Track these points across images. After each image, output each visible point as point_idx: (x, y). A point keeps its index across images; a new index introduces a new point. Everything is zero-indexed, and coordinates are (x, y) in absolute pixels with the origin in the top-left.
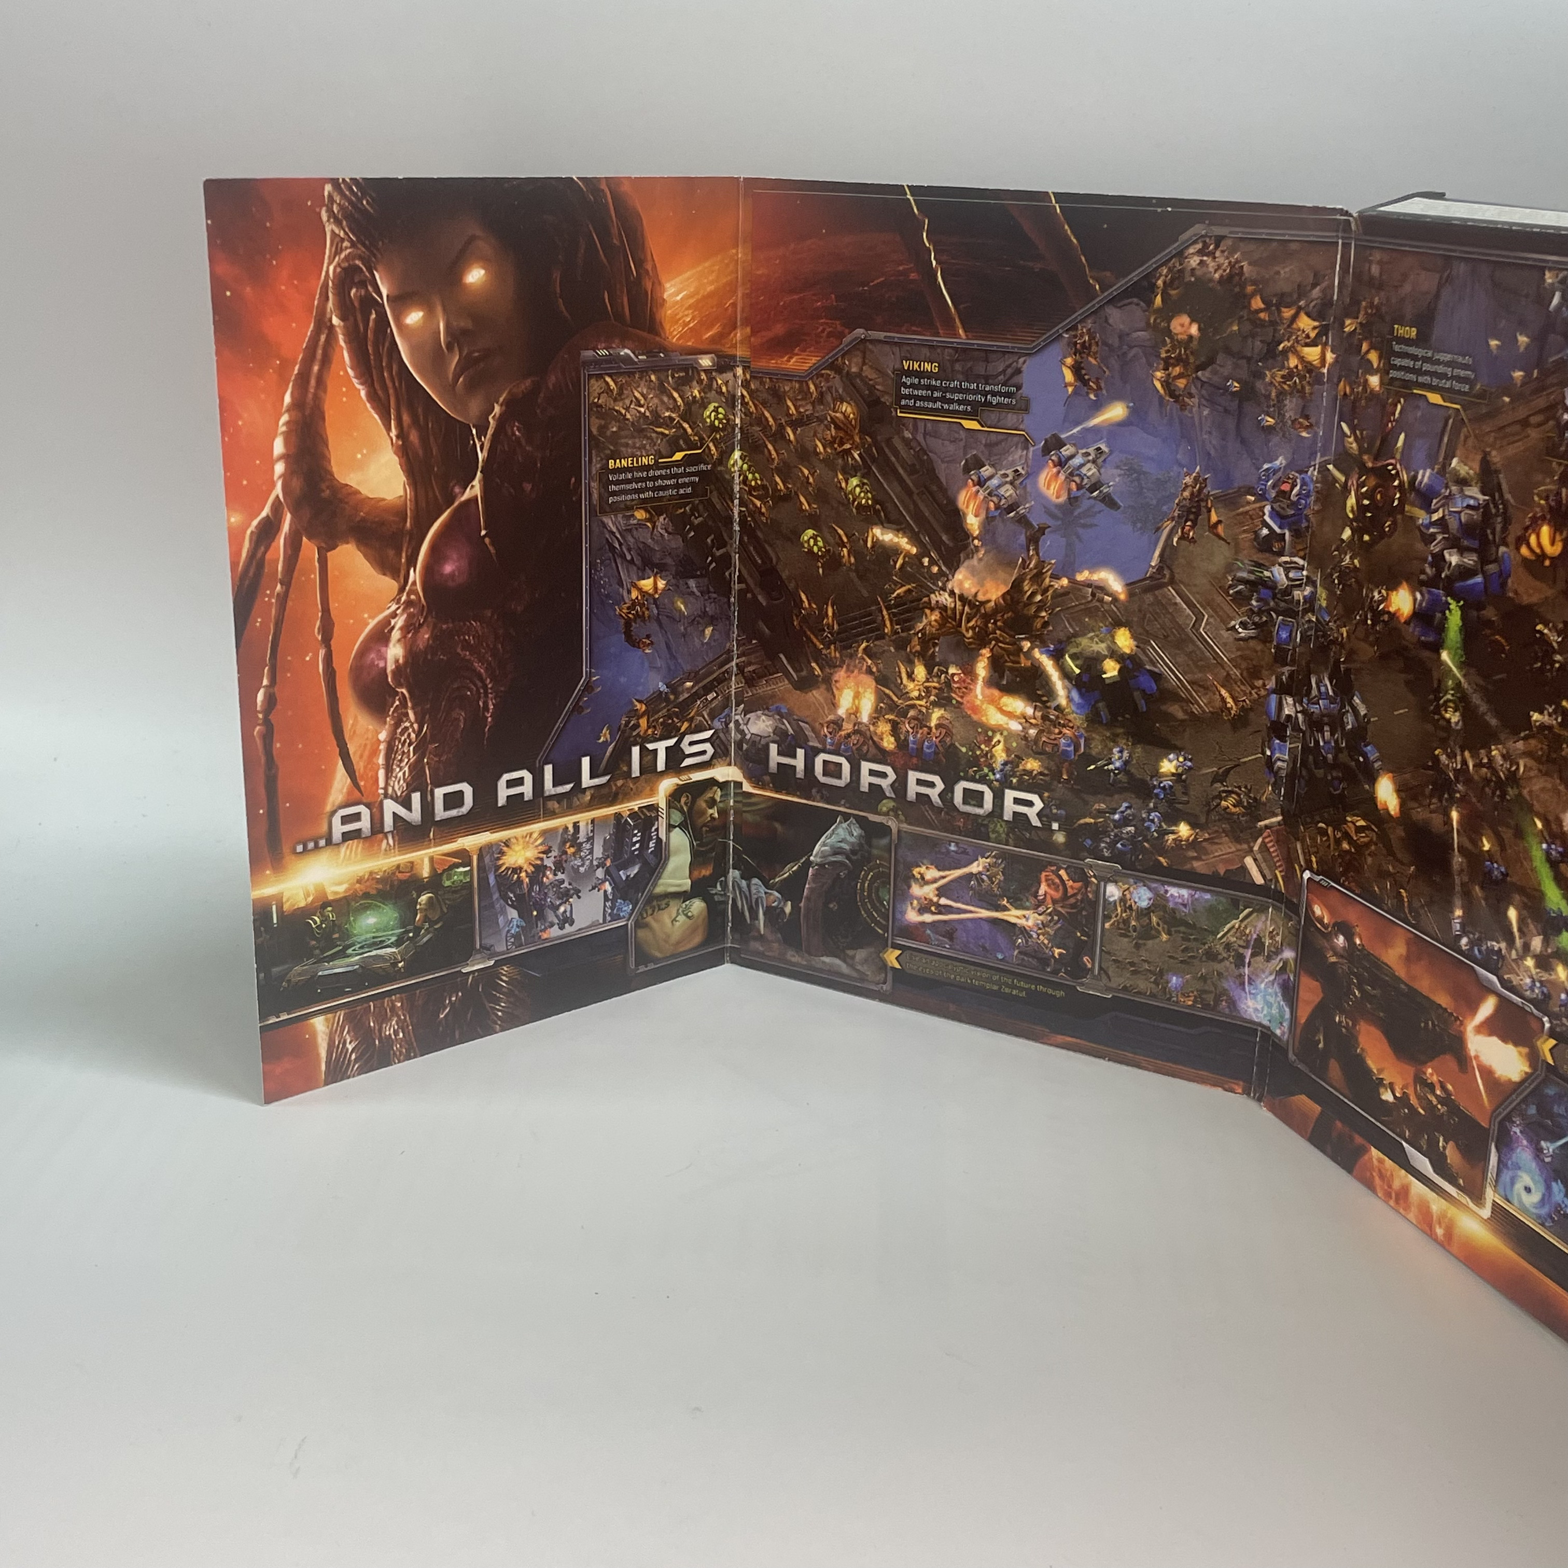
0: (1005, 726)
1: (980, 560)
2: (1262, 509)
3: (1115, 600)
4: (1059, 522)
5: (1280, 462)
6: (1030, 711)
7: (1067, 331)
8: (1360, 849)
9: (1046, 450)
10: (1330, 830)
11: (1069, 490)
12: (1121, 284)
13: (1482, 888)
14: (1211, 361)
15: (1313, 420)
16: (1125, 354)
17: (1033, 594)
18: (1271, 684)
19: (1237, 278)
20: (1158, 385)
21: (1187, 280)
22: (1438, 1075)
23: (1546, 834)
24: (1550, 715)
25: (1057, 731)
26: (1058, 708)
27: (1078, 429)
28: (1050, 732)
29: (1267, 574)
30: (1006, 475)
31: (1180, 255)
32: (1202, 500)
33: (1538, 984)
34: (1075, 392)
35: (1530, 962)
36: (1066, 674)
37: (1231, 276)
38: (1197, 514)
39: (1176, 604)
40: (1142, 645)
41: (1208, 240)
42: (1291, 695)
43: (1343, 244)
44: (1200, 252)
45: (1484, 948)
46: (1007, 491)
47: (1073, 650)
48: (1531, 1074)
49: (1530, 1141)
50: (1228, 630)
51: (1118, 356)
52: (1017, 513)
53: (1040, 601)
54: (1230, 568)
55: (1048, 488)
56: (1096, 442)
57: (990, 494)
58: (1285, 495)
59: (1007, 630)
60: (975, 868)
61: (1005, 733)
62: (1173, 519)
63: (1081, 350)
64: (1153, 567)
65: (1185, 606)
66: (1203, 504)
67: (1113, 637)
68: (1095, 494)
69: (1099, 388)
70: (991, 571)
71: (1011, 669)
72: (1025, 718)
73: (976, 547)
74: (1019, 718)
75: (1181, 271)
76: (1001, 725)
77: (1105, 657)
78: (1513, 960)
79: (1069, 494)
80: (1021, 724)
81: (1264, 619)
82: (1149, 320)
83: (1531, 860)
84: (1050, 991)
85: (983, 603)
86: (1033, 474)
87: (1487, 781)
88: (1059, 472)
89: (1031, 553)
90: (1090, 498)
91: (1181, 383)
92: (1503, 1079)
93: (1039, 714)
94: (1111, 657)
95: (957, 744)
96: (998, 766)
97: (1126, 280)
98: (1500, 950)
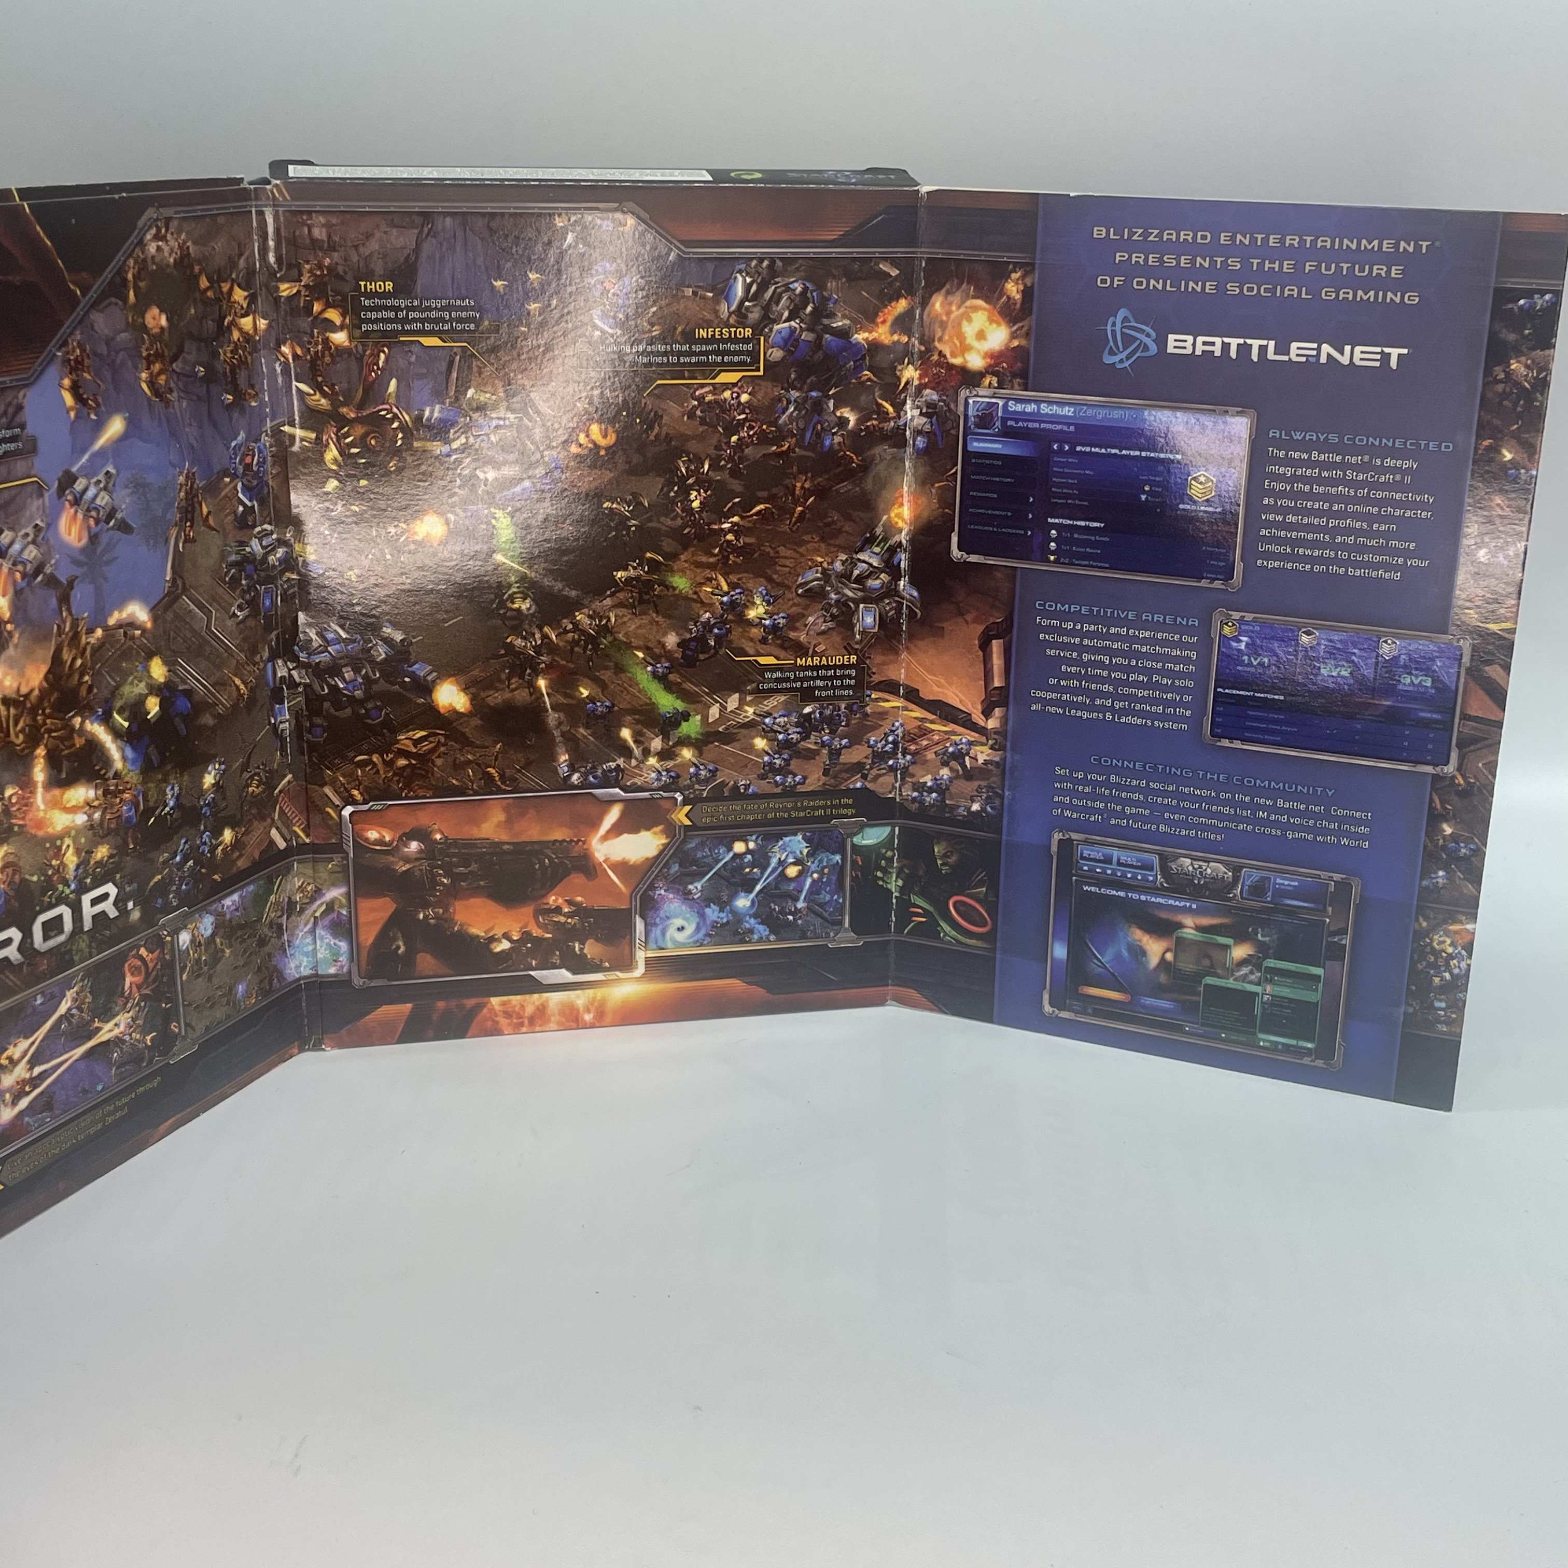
0: (72, 825)
1: (16, 646)
2: (235, 488)
3: (144, 631)
4: (85, 568)
5: (242, 436)
6: (91, 793)
7: (59, 350)
8: (424, 758)
9: (61, 491)
10: (375, 758)
11: (89, 528)
12: (98, 285)
13: (587, 727)
14: (180, 351)
15: (257, 387)
16: (113, 361)
17: (74, 660)
18: (266, 655)
19: (186, 260)
20: (144, 386)
21: (150, 269)
22: (562, 897)
23: (649, 659)
24: (635, 568)
25: (118, 800)
26: (117, 775)
27: (86, 457)
28: (112, 806)
29: (248, 549)
30: (27, 535)
31: (141, 243)
32: (193, 497)
33: (664, 773)
34: (77, 417)
35: (652, 761)
36: (117, 734)
37: (181, 258)
38: (193, 511)
39: (190, 611)
40: (172, 668)
41: (159, 223)
42: (280, 657)
43: (256, 211)
44: (157, 237)
45: (599, 772)
46: (31, 553)
47: (119, 704)
48: (669, 844)
49: (677, 892)
50: (231, 617)
51: (108, 365)
52: (45, 574)
53: (81, 665)
54: (223, 556)
55: (70, 534)
56: (103, 466)
57: (14, 564)
58: (248, 467)
59: (56, 715)
60: (63, 1008)
61: (73, 833)
62: (176, 525)
63: (75, 367)
64: (168, 581)
65: (197, 610)
66: (195, 500)
67: (148, 672)
68: (112, 524)
69: (98, 405)
70: (28, 653)
71: (68, 757)
72: (88, 804)
73: (10, 633)
74: (83, 807)
75: (144, 260)
76: (67, 827)
77: (146, 696)
78: (635, 767)
79: (89, 532)
80: (85, 813)
81: (253, 594)
82: (127, 318)
83: (637, 684)
84: (149, 1086)
85: (27, 696)
86: (52, 524)
87: (575, 643)
88: (76, 512)
89: (64, 614)
90: (108, 529)
91: (162, 379)
92: (639, 862)
93: (100, 792)
94: (151, 693)
95: (27, 877)
96: (70, 874)
97: (102, 278)
98: (618, 765)
